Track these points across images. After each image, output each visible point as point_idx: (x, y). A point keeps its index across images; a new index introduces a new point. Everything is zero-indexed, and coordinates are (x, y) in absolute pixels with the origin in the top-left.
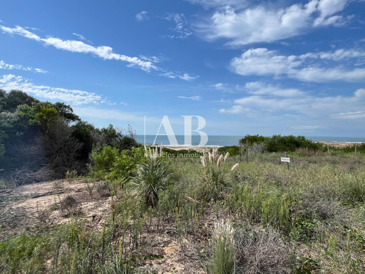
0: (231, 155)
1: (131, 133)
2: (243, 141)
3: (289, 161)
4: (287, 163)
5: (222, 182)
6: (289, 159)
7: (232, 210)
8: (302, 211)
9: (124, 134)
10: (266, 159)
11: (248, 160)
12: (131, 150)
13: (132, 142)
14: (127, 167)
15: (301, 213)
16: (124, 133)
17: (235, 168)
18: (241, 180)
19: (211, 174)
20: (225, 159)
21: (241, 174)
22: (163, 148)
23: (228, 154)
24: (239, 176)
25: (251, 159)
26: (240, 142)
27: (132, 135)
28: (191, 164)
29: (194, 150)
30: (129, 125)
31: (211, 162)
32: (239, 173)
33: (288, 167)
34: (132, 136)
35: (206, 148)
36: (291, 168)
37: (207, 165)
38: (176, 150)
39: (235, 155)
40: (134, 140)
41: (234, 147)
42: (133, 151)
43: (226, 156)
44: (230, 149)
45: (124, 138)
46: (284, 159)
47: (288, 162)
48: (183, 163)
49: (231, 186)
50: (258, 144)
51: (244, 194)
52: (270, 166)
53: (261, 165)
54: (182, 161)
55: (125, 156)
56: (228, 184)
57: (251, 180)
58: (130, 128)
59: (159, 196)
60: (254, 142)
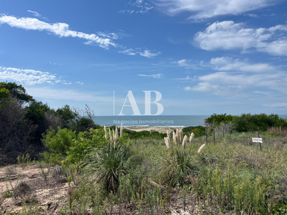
0: (196, 136)
1: (89, 114)
2: (210, 120)
3: (261, 142)
4: (259, 144)
5: (188, 165)
6: (261, 139)
7: (201, 197)
8: (279, 196)
9: (81, 115)
10: (235, 140)
11: (216, 141)
12: (89, 131)
13: (90, 123)
14: (85, 150)
15: (277, 199)
16: (82, 114)
17: (202, 150)
18: (209, 162)
19: (176, 156)
20: (190, 140)
21: (208, 156)
22: (124, 130)
23: (192, 134)
24: (207, 159)
25: (219, 139)
26: (206, 122)
27: (90, 116)
28: (153, 145)
29: (156, 131)
30: (86, 105)
31: (176, 143)
32: (206, 155)
33: (261, 149)
34: (90, 117)
35: (169, 129)
36: (264, 149)
37: (171, 146)
38: (137, 131)
39: (201, 136)
40: (92, 122)
41: (199, 127)
42: (91, 132)
43: (191, 137)
44: (195, 129)
45: (81, 119)
46: (255, 140)
47: (260, 143)
48: (145, 145)
49: (198, 170)
50: (226, 123)
51: (213, 178)
52: (240, 148)
53: (230, 147)
54: (144, 143)
55: (82, 139)
56: (195, 167)
57: (220, 163)
58: (88, 109)
59: (120, 181)
60: (221, 121)
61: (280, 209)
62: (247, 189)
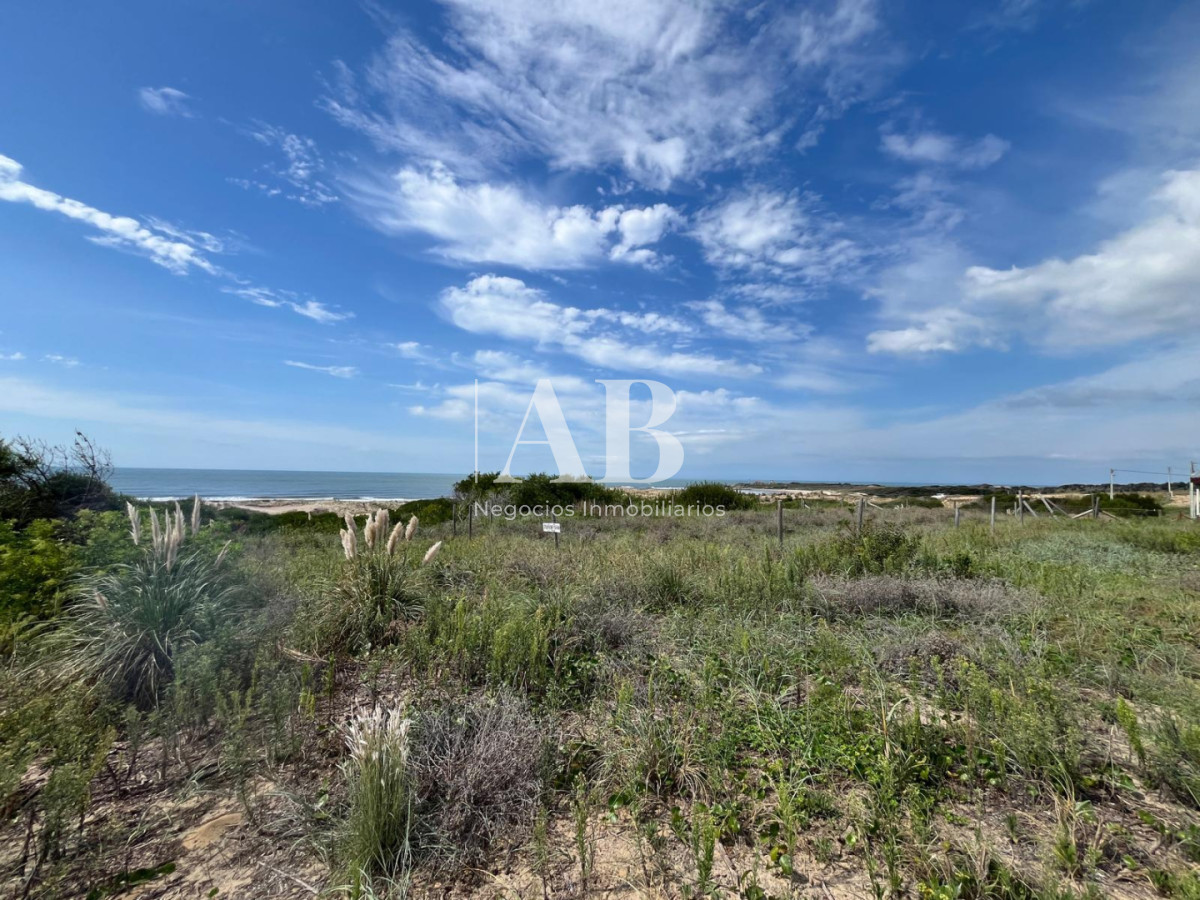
0: (423, 523)
1: (90, 462)
2: (465, 486)
3: (558, 531)
4: (554, 536)
5: (398, 595)
6: (558, 525)
7: (420, 665)
8: (576, 639)
9: (52, 465)
10: (515, 529)
11: (473, 531)
12: (75, 519)
13: (90, 491)
14: (51, 582)
15: (573, 644)
16: (57, 460)
17: (433, 554)
18: (452, 582)
19: (368, 576)
20: (407, 533)
21: (452, 567)
22: (226, 509)
23: (414, 519)
24: (447, 574)
25: (480, 529)
26: (456, 490)
27: (93, 467)
28: (314, 550)
29: (330, 511)
30: (79, 434)
31: (370, 544)
32: (448, 567)
33: (557, 545)
34: (95, 472)
35: (367, 505)
36: (562, 546)
37: (356, 552)
38: (272, 511)
39: (443, 520)
40: (100, 486)
41: (441, 501)
42: (84, 522)
43: (409, 527)
44: (431, 505)
45: (54, 478)
46: (547, 527)
47: (556, 534)
48: (287, 552)
49: (422, 603)
50: (499, 492)
51: (452, 619)
52: (521, 544)
53: (502, 543)
54: (287, 545)
55: (40, 544)
56: (416, 597)
57: (476, 581)
58: (84, 444)
59: (177, 667)
60: (488, 488)
61: (576, 665)
62: (518, 633)
